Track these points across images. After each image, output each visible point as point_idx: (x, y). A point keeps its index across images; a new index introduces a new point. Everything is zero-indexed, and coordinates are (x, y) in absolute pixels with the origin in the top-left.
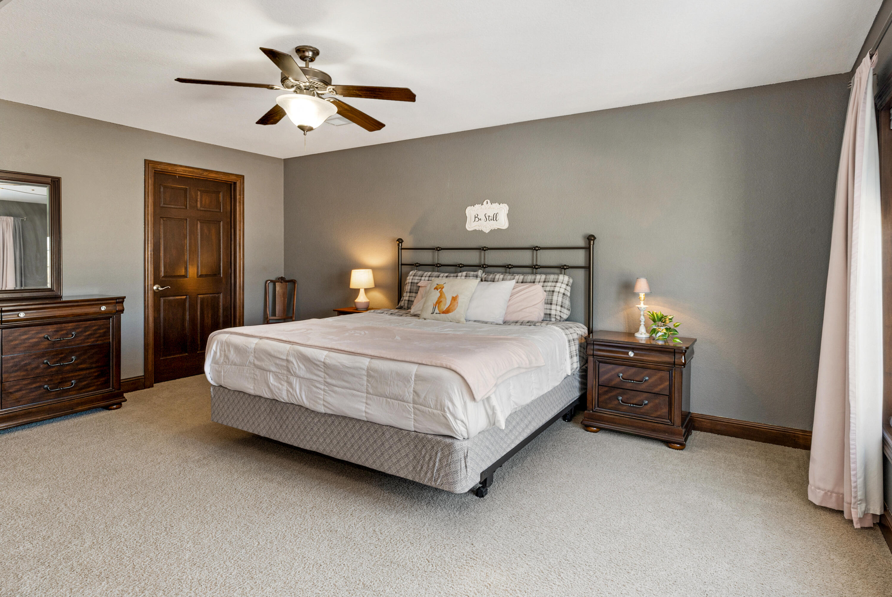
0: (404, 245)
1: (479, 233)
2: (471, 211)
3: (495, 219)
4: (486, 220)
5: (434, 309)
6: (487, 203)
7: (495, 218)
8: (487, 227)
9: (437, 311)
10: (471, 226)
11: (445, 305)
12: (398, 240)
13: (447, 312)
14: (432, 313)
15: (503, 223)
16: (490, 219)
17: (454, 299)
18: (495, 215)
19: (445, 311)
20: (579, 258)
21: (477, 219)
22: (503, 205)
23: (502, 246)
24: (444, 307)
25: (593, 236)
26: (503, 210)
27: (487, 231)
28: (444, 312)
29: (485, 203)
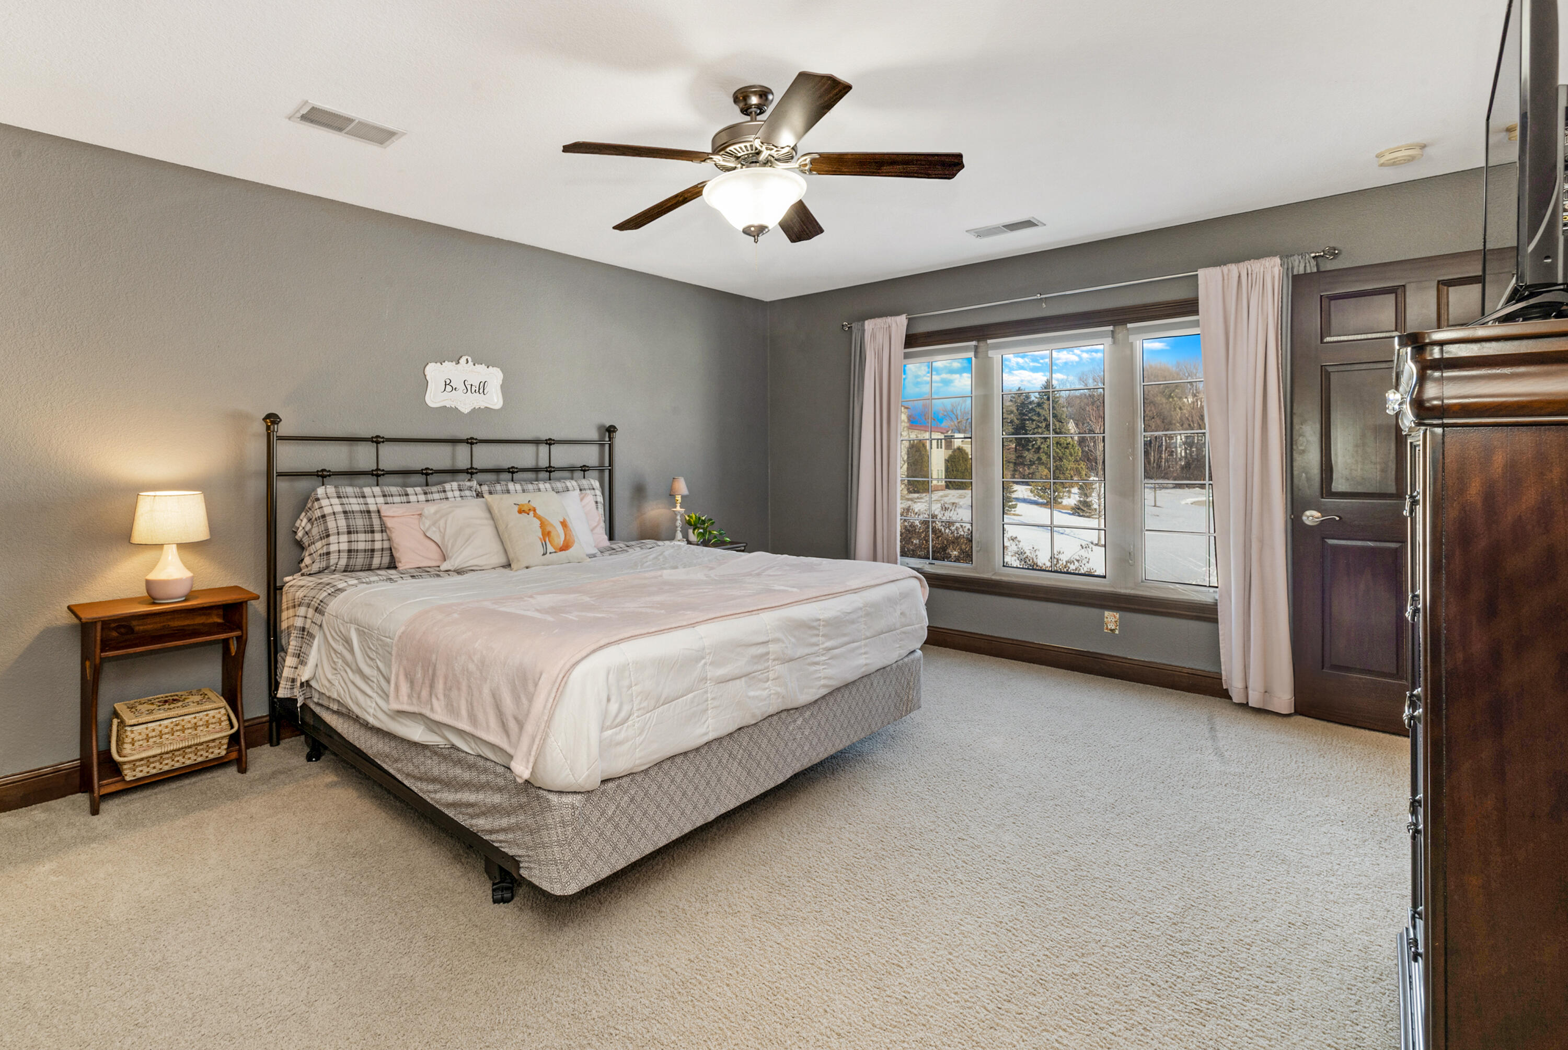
0: (283, 429)
1: (452, 412)
2: (435, 372)
3: (481, 391)
4: (465, 391)
5: (545, 546)
6: (467, 362)
7: (482, 388)
8: (466, 403)
9: (550, 549)
10: (435, 398)
11: (559, 536)
12: (269, 416)
13: (565, 547)
14: (544, 554)
15: (494, 399)
16: (473, 391)
17: (564, 524)
18: (482, 384)
19: (563, 546)
20: (590, 455)
21: (449, 388)
22: (495, 368)
23: (491, 437)
24: (561, 540)
25: (614, 427)
26: (494, 377)
27: (465, 409)
28: (562, 549)
29: (463, 360)
